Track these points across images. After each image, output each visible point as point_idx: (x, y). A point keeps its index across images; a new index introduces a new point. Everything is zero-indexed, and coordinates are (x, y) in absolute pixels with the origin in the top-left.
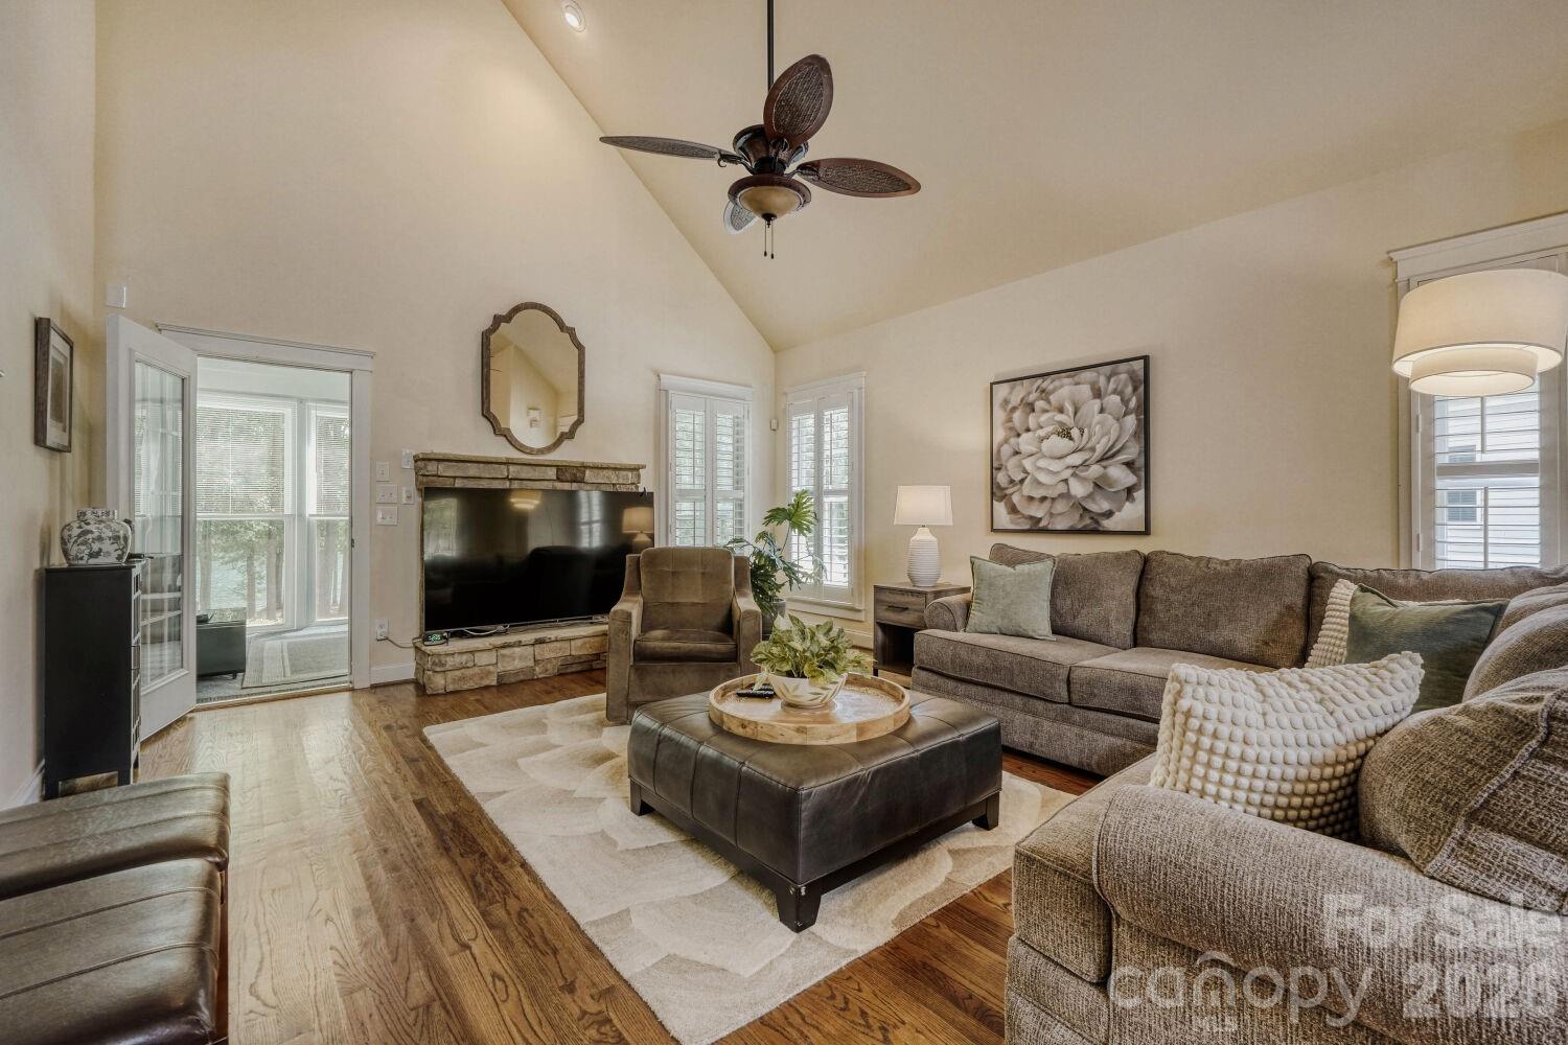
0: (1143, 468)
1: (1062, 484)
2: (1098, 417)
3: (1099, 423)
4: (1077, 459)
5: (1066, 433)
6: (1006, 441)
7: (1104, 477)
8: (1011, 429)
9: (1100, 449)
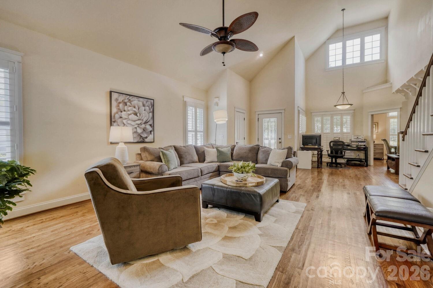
0: (152, 126)
1: (135, 129)
2: (144, 112)
4: (139, 122)
5: (136, 114)
6: (117, 113)
7: (145, 128)
8: (119, 109)
9: (144, 120)
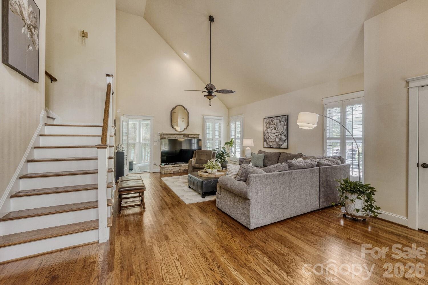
0: (287, 136)
1: (275, 139)
2: (280, 126)
3: (280, 127)
4: (277, 134)
5: (275, 129)
6: (266, 130)
7: (281, 138)
8: (267, 128)
9: (280, 132)
